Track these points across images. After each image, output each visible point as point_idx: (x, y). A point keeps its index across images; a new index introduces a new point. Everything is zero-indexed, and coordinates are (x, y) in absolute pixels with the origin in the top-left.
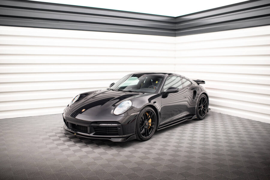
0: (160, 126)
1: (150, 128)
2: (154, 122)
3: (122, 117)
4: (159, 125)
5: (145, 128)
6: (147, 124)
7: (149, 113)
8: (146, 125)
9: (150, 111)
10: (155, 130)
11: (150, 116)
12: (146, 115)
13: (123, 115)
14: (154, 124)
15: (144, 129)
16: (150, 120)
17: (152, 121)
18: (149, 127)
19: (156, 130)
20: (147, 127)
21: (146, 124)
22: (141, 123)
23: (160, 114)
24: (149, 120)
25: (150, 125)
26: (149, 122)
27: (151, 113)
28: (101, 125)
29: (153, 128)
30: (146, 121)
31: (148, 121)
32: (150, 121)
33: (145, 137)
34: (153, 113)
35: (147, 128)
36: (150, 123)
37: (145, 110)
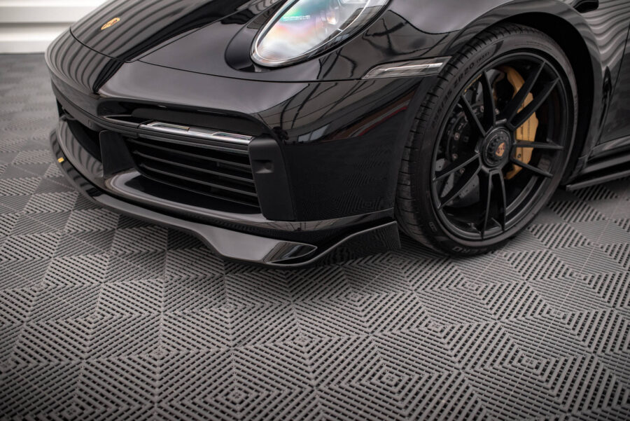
0: (593, 161)
1: (520, 173)
2: (556, 139)
3: (294, 89)
4: (585, 158)
5: (483, 176)
6: (501, 152)
7: (525, 76)
8: (494, 159)
9: (535, 65)
10: (551, 191)
11: (529, 99)
12: (504, 87)
13: (311, 71)
14: (552, 153)
15: (474, 181)
16: (525, 125)
17: (541, 135)
18: (517, 168)
19: (561, 187)
20: (498, 170)
21: (492, 149)
22: (457, 136)
23: (607, 87)
24: (519, 119)
25: (525, 155)
26: (519, 136)
27: (546, 77)
28: (150, 126)
29: (541, 177)
30: (496, 132)
31: (512, 133)
32: (528, 130)
33: (477, 235)
34: (560, 78)
35: (496, 177)
36: (524, 144)
37: (499, 46)
